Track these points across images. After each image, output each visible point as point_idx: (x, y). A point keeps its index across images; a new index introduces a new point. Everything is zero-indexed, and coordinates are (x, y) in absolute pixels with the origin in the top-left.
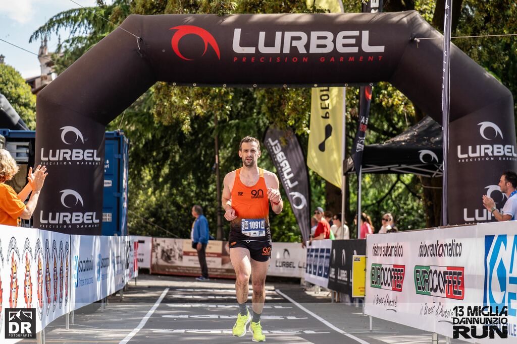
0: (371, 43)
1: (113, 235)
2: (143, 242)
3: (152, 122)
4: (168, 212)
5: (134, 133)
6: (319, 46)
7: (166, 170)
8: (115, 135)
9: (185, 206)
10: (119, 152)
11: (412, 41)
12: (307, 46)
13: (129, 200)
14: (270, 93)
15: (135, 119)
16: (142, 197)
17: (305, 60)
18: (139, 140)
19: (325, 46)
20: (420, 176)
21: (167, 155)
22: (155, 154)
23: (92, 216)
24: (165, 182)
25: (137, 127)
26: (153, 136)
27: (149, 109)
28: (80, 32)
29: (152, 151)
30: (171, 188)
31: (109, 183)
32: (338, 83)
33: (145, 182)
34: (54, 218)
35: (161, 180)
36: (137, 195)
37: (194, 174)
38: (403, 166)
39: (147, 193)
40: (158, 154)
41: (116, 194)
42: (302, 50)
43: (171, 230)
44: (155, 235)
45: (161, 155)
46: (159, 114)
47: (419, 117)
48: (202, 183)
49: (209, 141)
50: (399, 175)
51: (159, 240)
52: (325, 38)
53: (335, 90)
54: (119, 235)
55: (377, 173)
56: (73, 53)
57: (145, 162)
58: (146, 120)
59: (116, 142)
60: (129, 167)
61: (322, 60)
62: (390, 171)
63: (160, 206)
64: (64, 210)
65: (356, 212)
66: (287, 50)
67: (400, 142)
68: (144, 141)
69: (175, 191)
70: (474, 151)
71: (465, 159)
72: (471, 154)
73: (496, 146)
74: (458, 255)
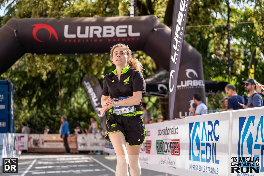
0: (133, 31)
2: (23, 137)
3: (26, 76)
4: (36, 121)
5: (17, 81)
6: (107, 34)
7: (34, 100)
8: (6, 82)
9: (45, 118)
12: (102, 34)
14: (85, 58)
15: (18, 74)
16: (22, 114)
17: (101, 40)
18: (20, 85)
19: (110, 33)
21: (34, 92)
22: (28, 92)
24: (34, 106)
25: (19, 78)
26: (28, 83)
27: (25, 68)
29: (27, 90)
30: (37, 109)
31: (4, 107)
33: (24, 106)
35: (32, 105)
36: (20, 113)
38: (151, 93)
39: (25, 112)
40: (30, 91)
42: (99, 36)
43: (38, 130)
45: (31, 93)
46: (30, 71)
48: (53, 106)
49: (56, 84)
50: (149, 97)
51: (32, 135)
52: (110, 29)
57: (24, 96)
58: (24, 75)
59: (6, 86)
61: (109, 40)
62: (144, 96)
63: (32, 118)
66: (91, 36)
67: (149, 82)
68: (22, 85)
69: (39, 111)
70: (184, 84)
71: (180, 88)
72: (183, 86)
73: (194, 81)
74: (177, 134)
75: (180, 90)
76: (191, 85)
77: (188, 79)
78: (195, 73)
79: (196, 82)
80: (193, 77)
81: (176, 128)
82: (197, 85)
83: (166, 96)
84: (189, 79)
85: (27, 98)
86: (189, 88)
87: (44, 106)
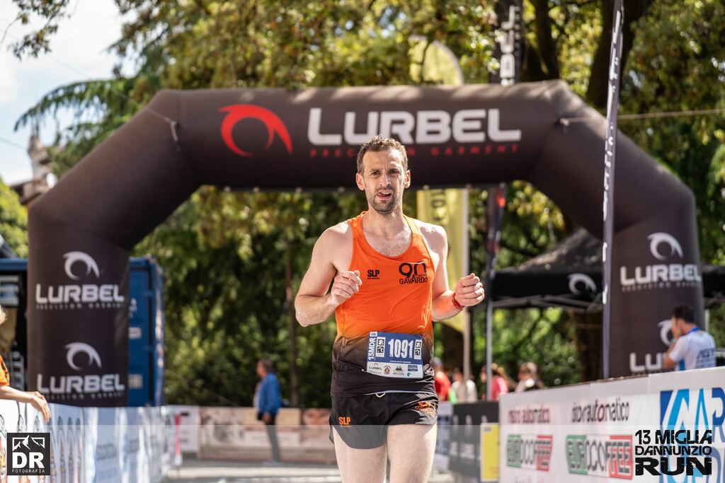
0: (503, 127)
1: (143, 405)
2: (186, 414)
3: (194, 244)
4: (222, 371)
5: (171, 260)
6: (430, 133)
7: (217, 312)
8: (144, 264)
9: (246, 361)
10: (151, 287)
11: (558, 124)
12: (413, 133)
13: (166, 356)
15: (171, 239)
16: (183, 350)
17: (410, 152)
18: (178, 269)
19: (437, 133)
20: (570, 311)
21: (218, 290)
22: (201, 288)
23: (113, 381)
25: (177, 251)
26: (199, 264)
27: (191, 224)
28: (88, 115)
29: (196, 285)
30: (225, 338)
31: (136, 333)
32: (457, 183)
33: (188, 329)
34: (58, 385)
35: (210, 325)
36: (176, 349)
37: (258, 317)
38: (548, 298)
39: (189, 342)
40: (206, 288)
41: (147, 348)
42: (406, 139)
43: (227, 396)
44: (203, 403)
45: (210, 290)
46: (206, 232)
47: (569, 228)
48: (269, 328)
49: (278, 268)
50: (542, 309)
51: (210, 411)
52: (437, 121)
53: (452, 195)
54: (153, 405)
55: (512, 309)
56: (80, 146)
57: (187, 301)
58: (188, 242)
59: (145, 275)
60: (165, 308)
61: (435, 152)
62: (529, 306)
63: (210, 362)
64: (73, 373)
65: (484, 363)
67: (543, 265)
68: (185, 271)
69: (231, 341)
70: (644, 274)
71: (631, 286)
72: (640, 280)
73: (672, 267)
74: (625, 419)
75: (632, 291)
76: (665, 278)
77: (655, 262)
78: (674, 244)
79: (677, 270)
80: (668, 257)
81: (623, 405)
82: (680, 277)
83: (591, 307)
84: (657, 262)
85: (195, 305)
86: (658, 288)
87: (245, 329)
